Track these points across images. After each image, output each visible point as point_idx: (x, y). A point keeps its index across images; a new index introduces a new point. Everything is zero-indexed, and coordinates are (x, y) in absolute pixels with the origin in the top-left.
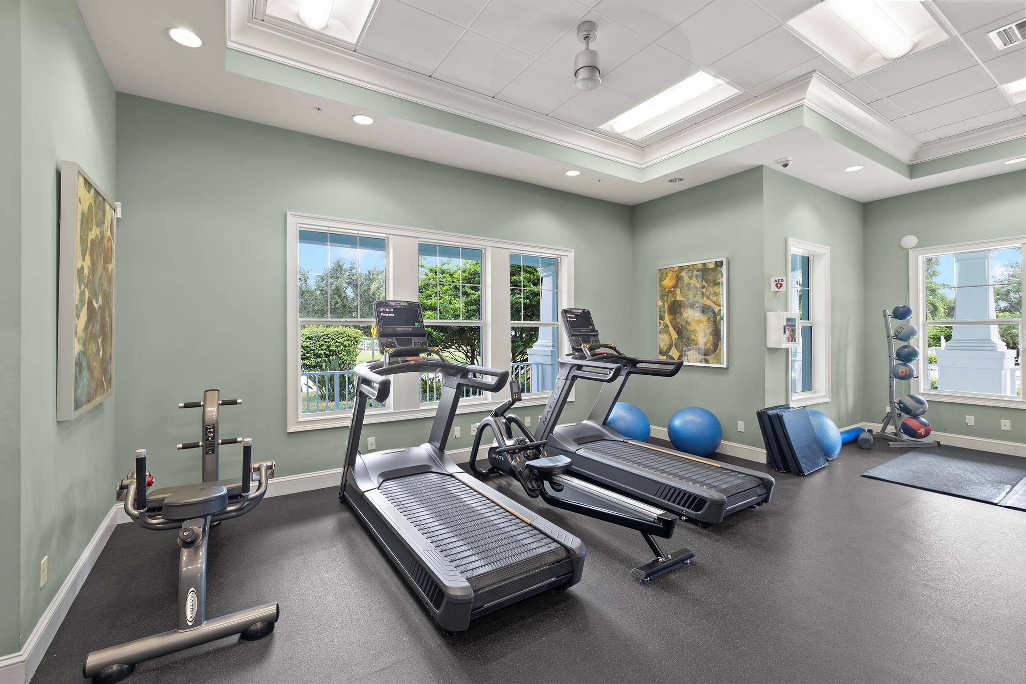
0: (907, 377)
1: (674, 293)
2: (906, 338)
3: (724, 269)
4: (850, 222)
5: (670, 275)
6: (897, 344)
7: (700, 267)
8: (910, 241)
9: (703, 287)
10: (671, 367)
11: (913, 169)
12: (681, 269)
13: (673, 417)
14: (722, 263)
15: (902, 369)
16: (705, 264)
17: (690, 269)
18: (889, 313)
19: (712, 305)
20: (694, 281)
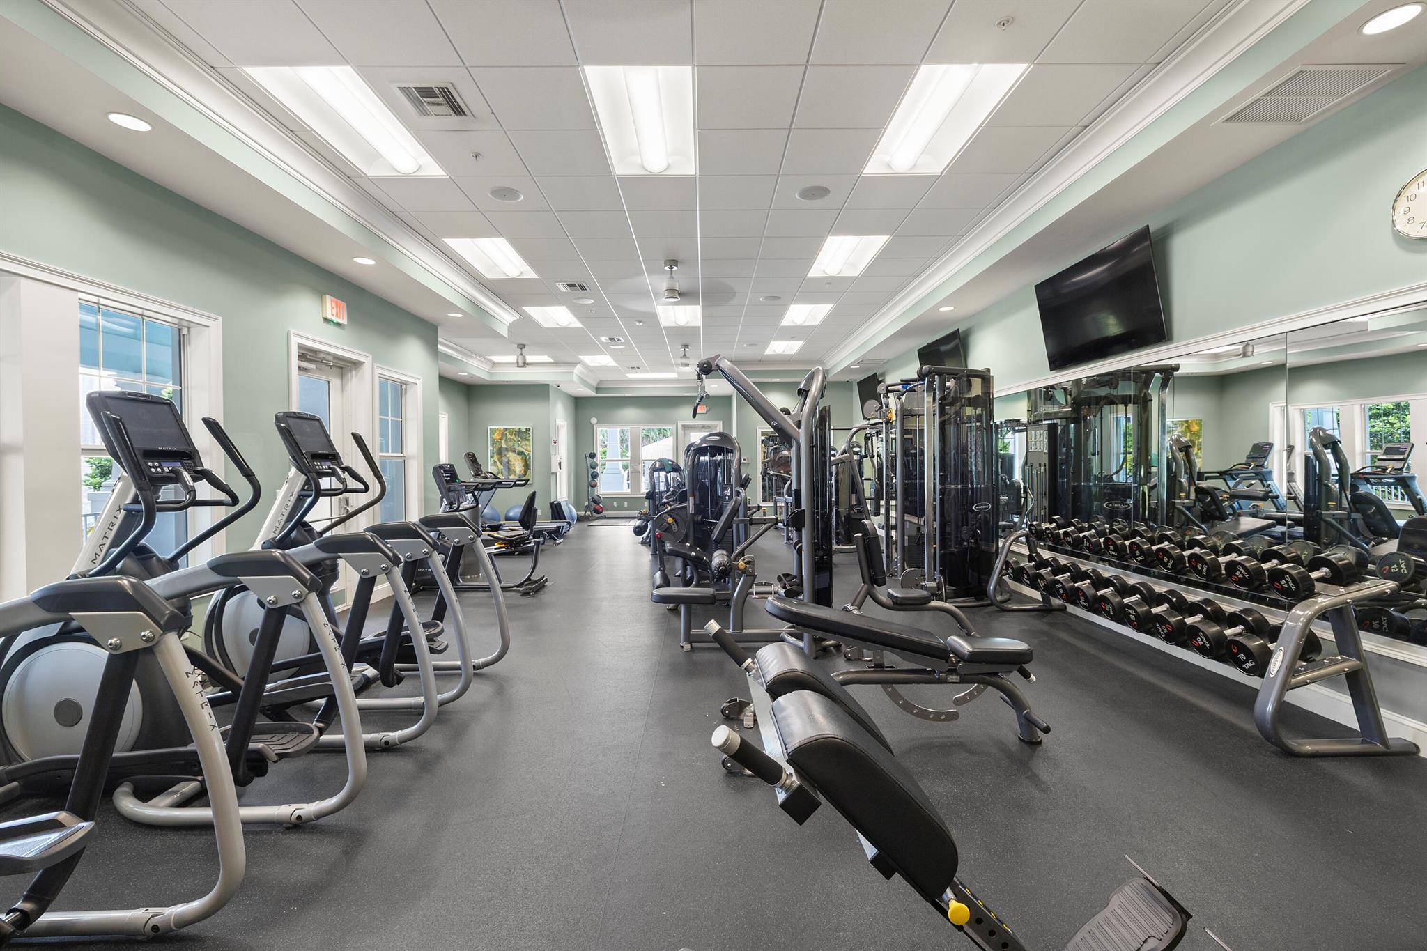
0: (594, 486)
1: (500, 443)
2: (594, 468)
3: (531, 432)
4: (570, 405)
5: (498, 432)
6: (591, 471)
7: (517, 430)
8: (594, 420)
9: (519, 441)
10: (524, 482)
11: (598, 390)
12: (506, 429)
13: (508, 512)
14: (530, 429)
15: (593, 482)
16: (520, 429)
17: (511, 431)
18: (588, 455)
19: (524, 451)
20: (513, 437)
